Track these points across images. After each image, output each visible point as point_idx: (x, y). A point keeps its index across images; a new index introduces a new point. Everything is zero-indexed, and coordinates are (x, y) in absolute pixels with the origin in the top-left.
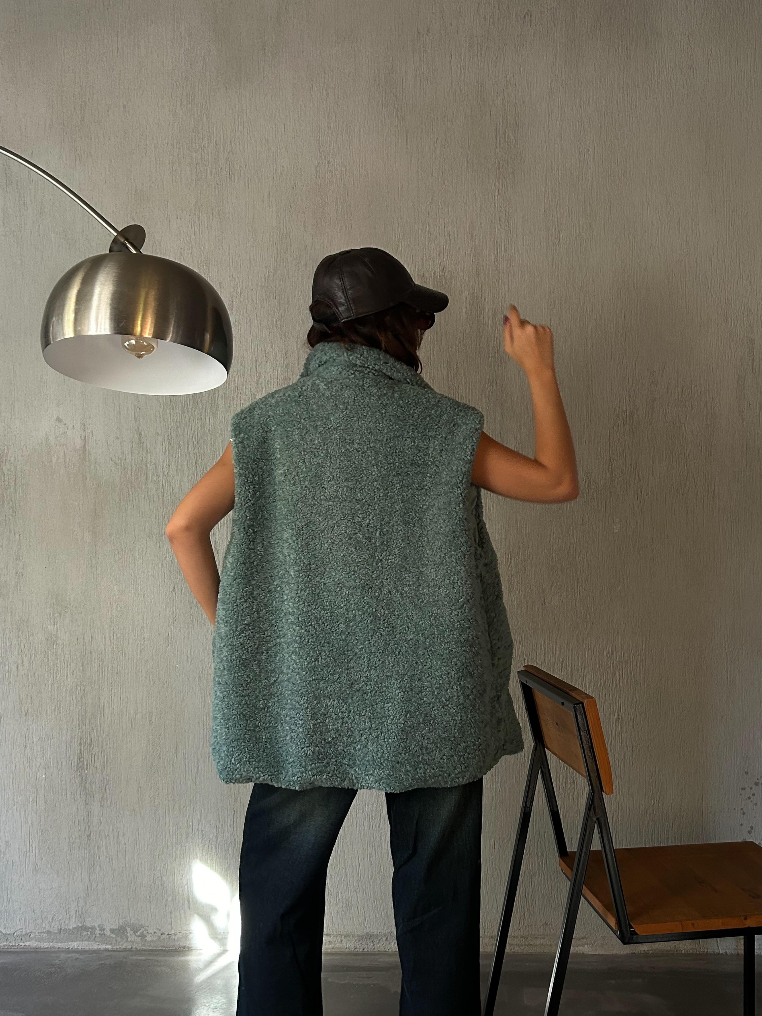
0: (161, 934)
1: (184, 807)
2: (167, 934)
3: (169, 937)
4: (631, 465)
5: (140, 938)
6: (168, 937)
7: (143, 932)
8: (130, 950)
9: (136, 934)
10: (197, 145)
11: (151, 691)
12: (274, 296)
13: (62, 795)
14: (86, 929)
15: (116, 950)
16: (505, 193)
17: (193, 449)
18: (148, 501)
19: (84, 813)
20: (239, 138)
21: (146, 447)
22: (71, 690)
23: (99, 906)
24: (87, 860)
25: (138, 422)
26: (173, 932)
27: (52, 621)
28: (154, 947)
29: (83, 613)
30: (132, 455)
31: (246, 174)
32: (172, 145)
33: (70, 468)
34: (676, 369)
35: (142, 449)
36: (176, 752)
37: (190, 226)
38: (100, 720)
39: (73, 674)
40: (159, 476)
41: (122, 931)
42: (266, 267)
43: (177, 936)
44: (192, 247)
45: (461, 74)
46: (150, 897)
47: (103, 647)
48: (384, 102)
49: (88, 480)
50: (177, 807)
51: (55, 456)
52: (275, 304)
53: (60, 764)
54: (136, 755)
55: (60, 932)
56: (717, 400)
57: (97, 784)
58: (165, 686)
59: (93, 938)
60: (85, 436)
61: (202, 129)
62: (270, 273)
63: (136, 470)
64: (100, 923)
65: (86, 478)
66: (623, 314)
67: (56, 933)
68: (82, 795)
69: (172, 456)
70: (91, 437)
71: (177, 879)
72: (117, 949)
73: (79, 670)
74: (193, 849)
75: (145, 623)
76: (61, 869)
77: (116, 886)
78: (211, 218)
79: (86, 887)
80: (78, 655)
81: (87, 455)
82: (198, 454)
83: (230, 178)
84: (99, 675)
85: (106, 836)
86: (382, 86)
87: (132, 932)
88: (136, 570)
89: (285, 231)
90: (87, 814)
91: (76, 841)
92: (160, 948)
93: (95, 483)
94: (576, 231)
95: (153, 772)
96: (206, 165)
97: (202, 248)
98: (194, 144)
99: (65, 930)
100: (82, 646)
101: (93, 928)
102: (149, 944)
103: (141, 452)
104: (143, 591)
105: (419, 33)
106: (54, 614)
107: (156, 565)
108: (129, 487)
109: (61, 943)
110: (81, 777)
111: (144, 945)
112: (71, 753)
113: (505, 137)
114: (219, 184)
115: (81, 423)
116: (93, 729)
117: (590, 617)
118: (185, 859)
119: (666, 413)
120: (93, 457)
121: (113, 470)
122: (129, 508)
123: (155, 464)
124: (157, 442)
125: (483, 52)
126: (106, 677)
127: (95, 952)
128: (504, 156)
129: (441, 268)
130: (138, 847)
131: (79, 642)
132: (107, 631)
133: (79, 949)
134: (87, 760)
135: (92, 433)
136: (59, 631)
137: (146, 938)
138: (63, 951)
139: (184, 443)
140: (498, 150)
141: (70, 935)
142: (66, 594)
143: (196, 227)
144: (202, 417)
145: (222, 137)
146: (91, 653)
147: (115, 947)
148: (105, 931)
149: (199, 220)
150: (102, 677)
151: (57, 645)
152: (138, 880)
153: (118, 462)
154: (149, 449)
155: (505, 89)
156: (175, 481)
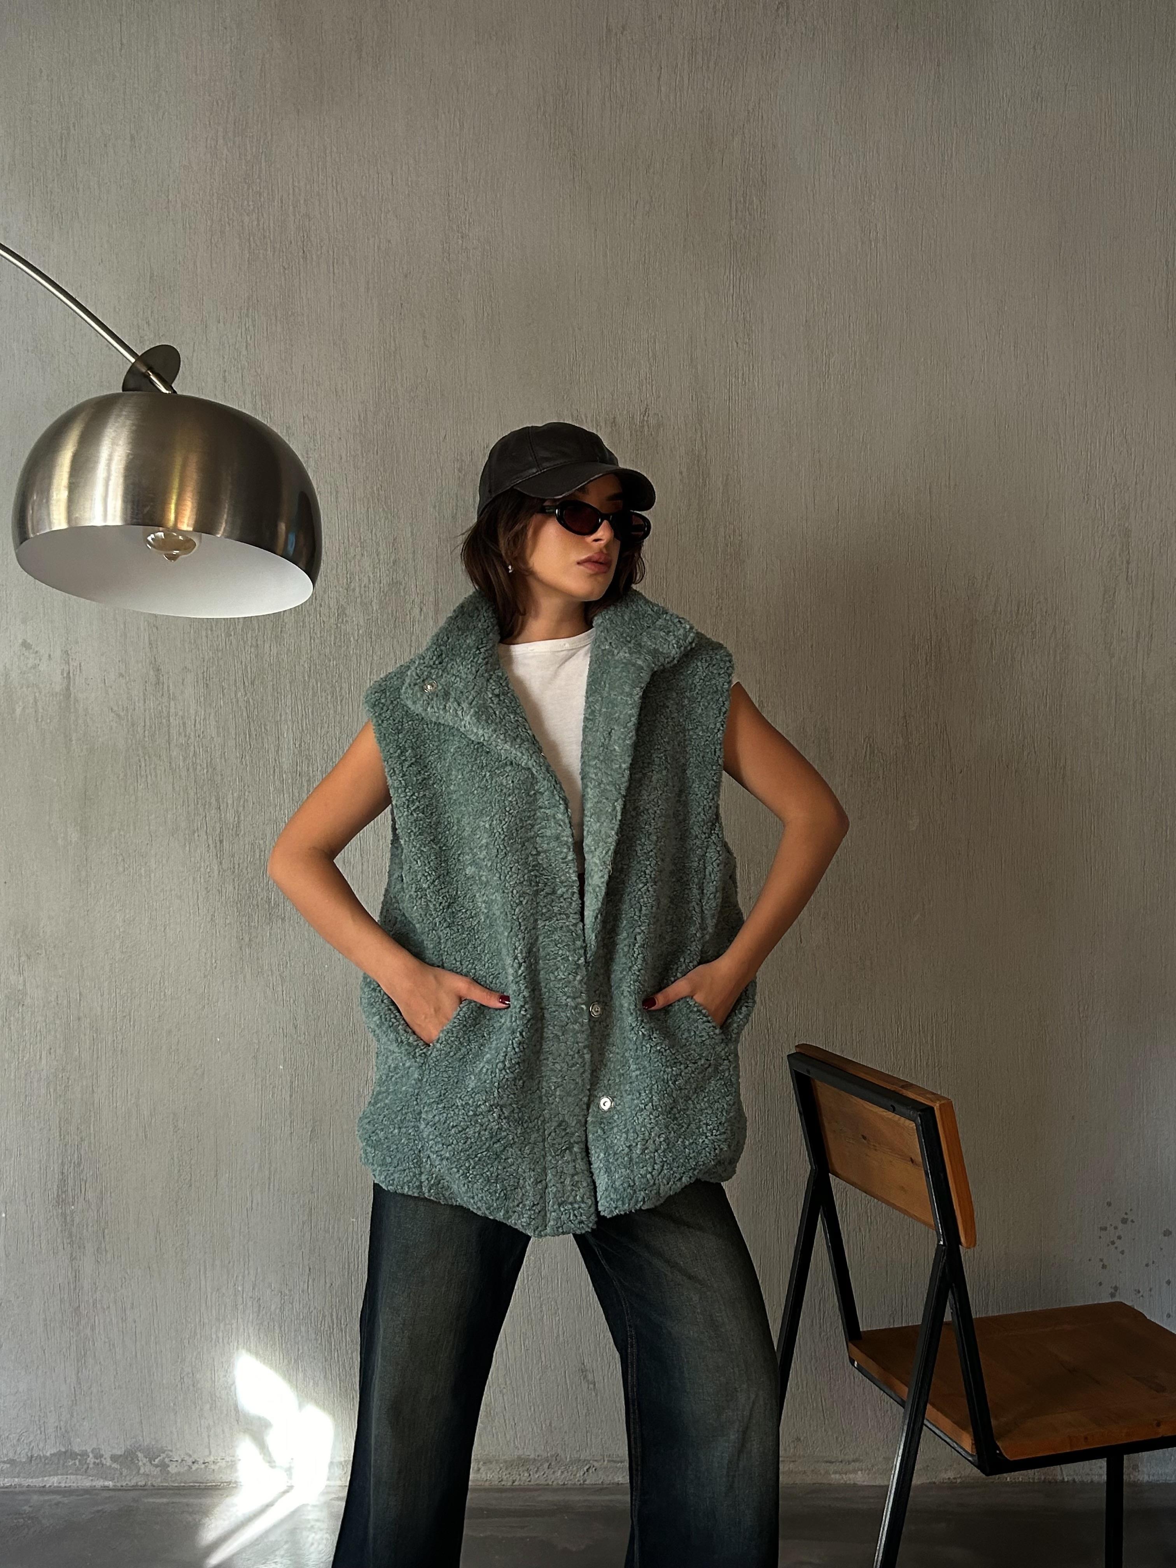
0: (193, 1463)
1: (229, 1262)
2: (202, 1462)
3: (206, 1467)
4: (937, 725)
5: (158, 1469)
6: (203, 1466)
7: (164, 1459)
8: (143, 1488)
9: (153, 1462)
10: (251, 203)
11: (176, 1079)
12: (376, 449)
13: (33, 1245)
14: (73, 1455)
15: (120, 1488)
16: (744, 292)
17: (244, 693)
18: (171, 776)
19: (69, 1273)
20: (318, 194)
21: (168, 691)
22: (48, 1077)
23: (93, 1420)
24: (74, 1347)
25: (155, 650)
26: (212, 1458)
27: (16, 968)
28: (181, 1483)
29: (67, 956)
30: (145, 702)
31: (331, 253)
32: (210, 204)
33: (43, 723)
34: (1009, 575)
35: (161, 692)
36: (216, 1175)
37: (239, 335)
38: (94, 1125)
39: (50, 1053)
40: (189, 738)
41: (129, 1459)
42: (362, 403)
43: (218, 1464)
44: (243, 369)
45: (676, 98)
46: (174, 1404)
47: (99, 1009)
48: (553, 140)
49: (74, 742)
50: (218, 1263)
51: (20, 703)
52: (377, 462)
53: (29, 1194)
54: (152, 1181)
55: (31, 1461)
56: (1072, 625)
57: (89, 1227)
58: (199, 1072)
59: (84, 1469)
60: (69, 673)
61: (259, 177)
62: (368, 412)
63: (151, 727)
64: (95, 1446)
65: (71, 740)
66: (928, 487)
67: (25, 1462)
68: (65, 1245)
69: (210, 705)
70: (78, 673)
71: (218, 1376)
72: (122, 1486)
73: (60, 1047)
74: (244, 1329)
75: (166, 972)
76: (32, 1361)
77: (120, 1387)
78: (273, 321)
79: (73, 1389)
80: (58, 1022)
81: (72, 703)
82: (252, 703)
83: (305, 258)
84: (93, 1055)
85: (104, 1309)
86: (550, 115)
87: (145, 1460)
88: (152, 886)
89: (393, 344)
90: (74, 1274)
91: (57, 1318)
92: (192, 1484)
93: (85, 747)
94: (855, 353)
95: (179, 1207)
96: (265, 237)
97: (259, 371)
98: (246, 202)
99: (40, 1457)
100: (65, 1009)
101: (84, 1454)
102: (174, 1479)
103: (160, 699)
104: (164, 920)
105: (609, 30)
106: (19, 957)
107: (185, 880)
108: (142, 755)
109: (32, 1478)
110: (64, 1215)
111: (165, 1480)
112: (48, 1178)
113: (745, 202)
114: (286, 267)
115: (62, 651)
116: (82, 1140)
117: (872, 964)
118: (231, 1344)
119: (992, 643)
120: (82, 706)
121: (114, 728)
122: (140, 787)
123: (182, 718)
124: (185, 683)
125: (712, 64)
126: (103, 1059)
127: (87, 1491)
128: (743, 231)
129: (643, 410)
130: (155, 1325)
131: (59, 1002)
132: (106, 984)
133: (61, 1487)
134: (73, 1189)
135: (80, 666)
136: (28, 985)
137: (169, 1469)
138: (35, 1492)
139: (229, 685)
140: (733, 223)
141: (47, 1466)
142: (39, 925)
143: (249, 337)
144: (259, 643)
145: (291, 192)
146: (79, 1019)
147: (119, 1484)
148: (102, 1459)
149: (254, 326)
150: (98, 1058)
151: (24, 1008)
152: (155, 1377)
153: (122, 714)
154: (173, 694)
155: (746, 125)
156: (215, 747)
